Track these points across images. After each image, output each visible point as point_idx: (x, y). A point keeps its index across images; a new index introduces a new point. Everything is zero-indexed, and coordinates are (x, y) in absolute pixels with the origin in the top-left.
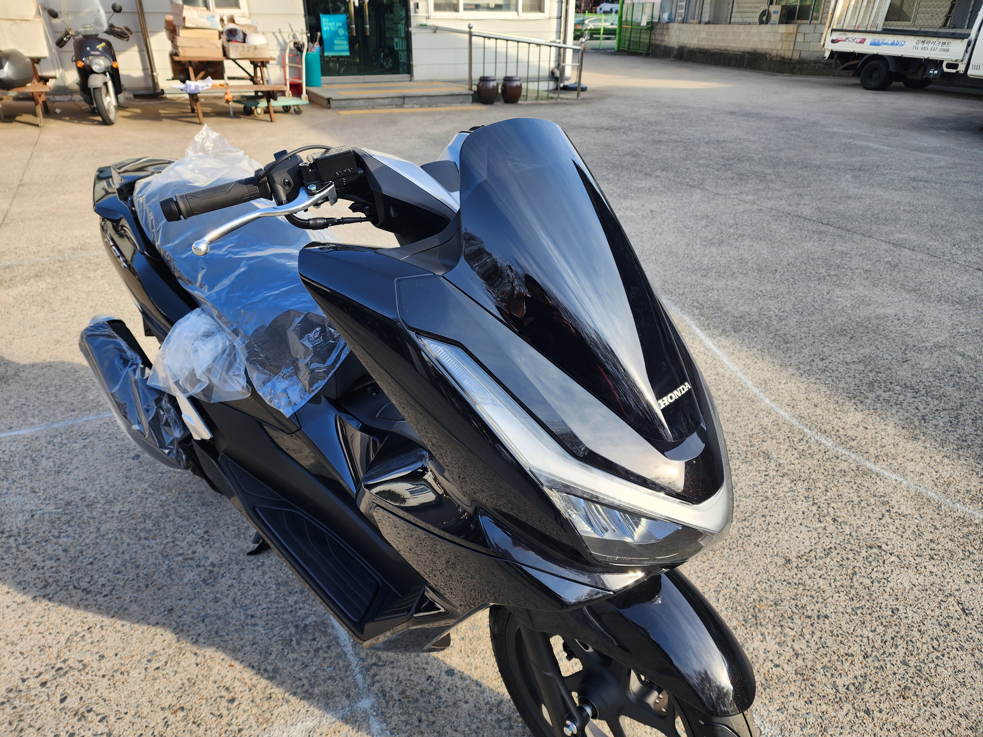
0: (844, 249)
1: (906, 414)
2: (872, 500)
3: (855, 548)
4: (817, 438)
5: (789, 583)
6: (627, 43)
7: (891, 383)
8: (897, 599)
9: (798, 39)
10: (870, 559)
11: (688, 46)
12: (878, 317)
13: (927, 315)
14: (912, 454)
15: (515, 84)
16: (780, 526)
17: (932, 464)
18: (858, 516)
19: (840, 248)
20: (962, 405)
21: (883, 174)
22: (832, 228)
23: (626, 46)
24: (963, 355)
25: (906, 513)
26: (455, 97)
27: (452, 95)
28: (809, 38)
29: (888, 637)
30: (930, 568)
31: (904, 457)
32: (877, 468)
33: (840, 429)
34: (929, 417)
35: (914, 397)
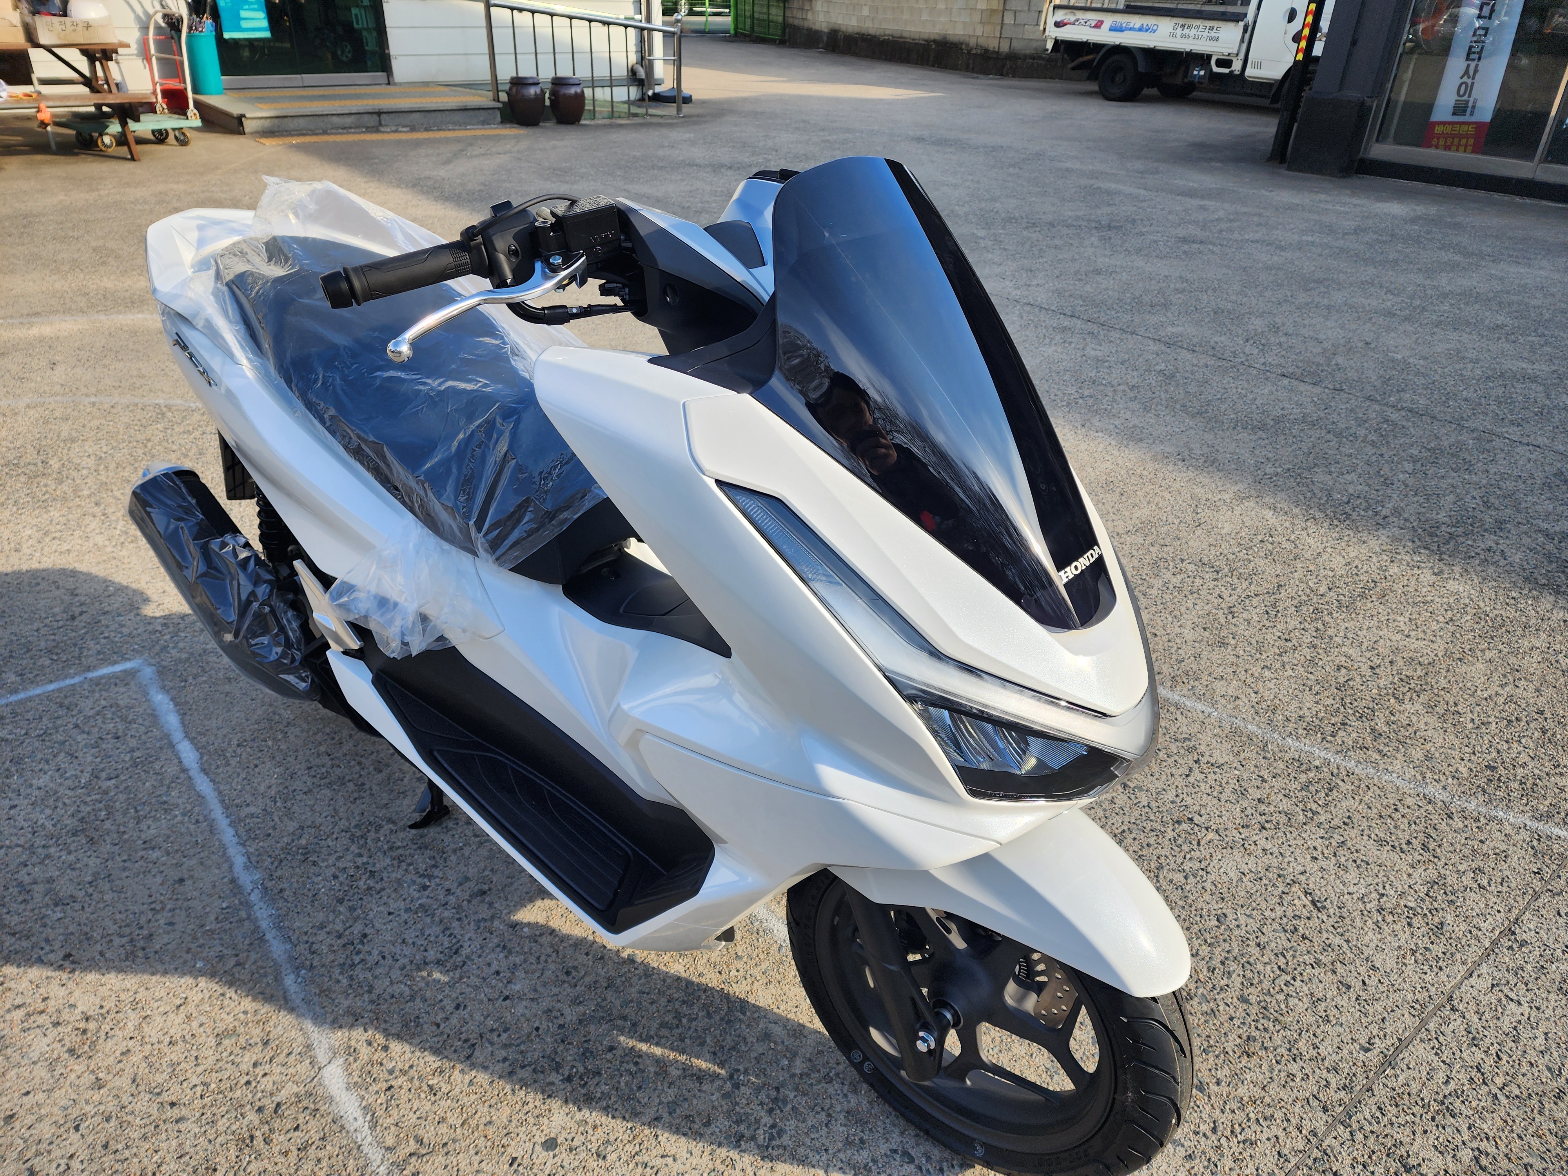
0: (1099, 354)
1: (1206, 608)
2: (1173, 748)
3: (1157, 826)
6: (748, 21)
7: (1182, 560)
8: (1223, 899)
9: (1006, 21)
10: (1180, 841)
11: (843, 28)
13: (1222, 450)
14: (1221, 669)
15: (573, 90)
17: (1250, 680)
18: (1157, 776)
19: (1093, 353)
20: (1279, 586)
21: (1142, 234)
22: (1079, 322)
23: (748, 27)
25: (1221, 761)
26: (471, 113)
27: (465, 109)
28: (1022, 18)
29: (1216, 962)
30: (1262, 843)
31: (1210, 675)
34: (1238, 609)
35: (1215, 580)
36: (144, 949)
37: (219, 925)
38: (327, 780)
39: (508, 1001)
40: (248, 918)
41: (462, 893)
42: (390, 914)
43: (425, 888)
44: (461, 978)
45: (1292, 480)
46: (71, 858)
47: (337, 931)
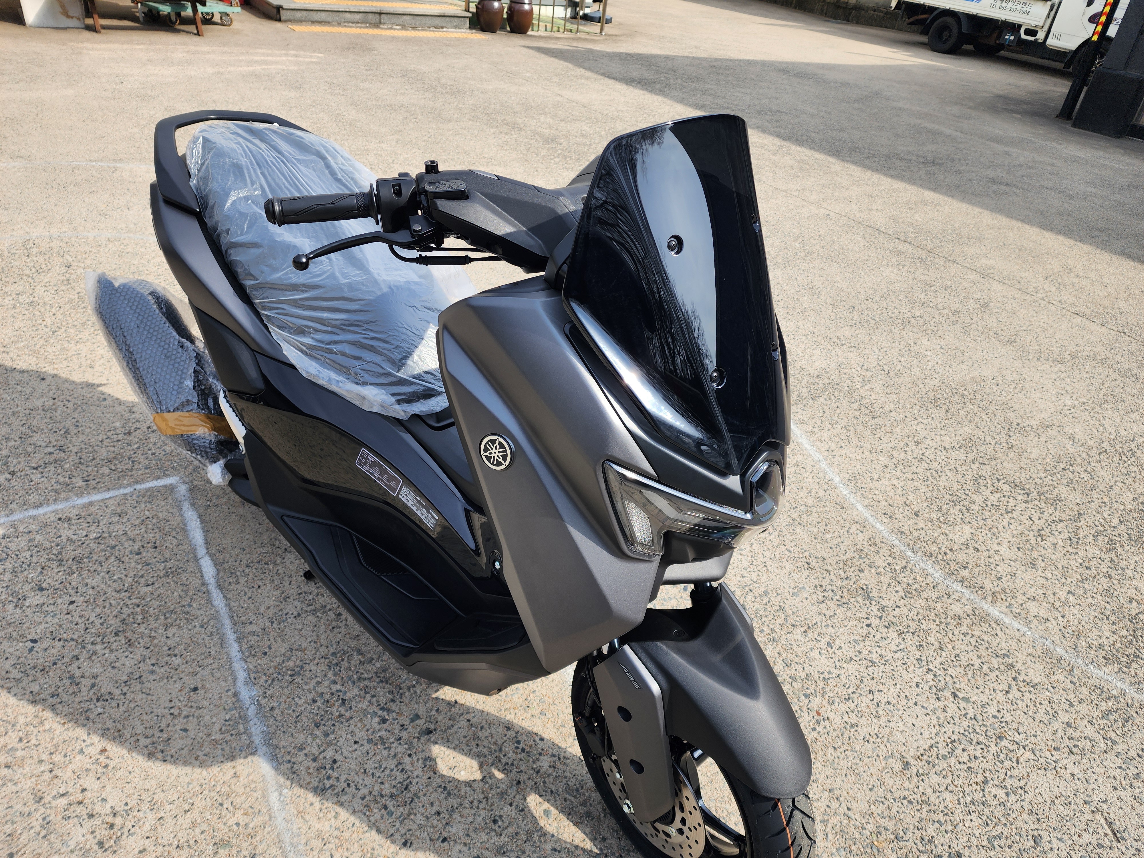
0: (928, 279)
1: (1020, 528)
2: (995, 662)
3: (982, 739)
4: (922, 565)
5: (910, 802)
7: (999, 480)
8: (1038, 820)
10: (1002, 756)
12: (973, 380)
13: (1028, 379)
14: (1033, 589)
15: (524, 7)
16: (891, 707)
17: (1057, 604)
18: (981, 689)
19: (922, 277)
20: (1080, 514)
21: (959, 172)
22: (911, 247)
24: (1072, 438)
25: (1036, 681)
26: (447, 19)
27: (444, 16)
30: (1071, 768)
31: (1024, 594)
32: (995, 612)
33: (948, 551)
34: (1046, 532)
35: (1026, 502)
36: (162, 752)
37: (222, 736)
38: (313, 607)
39: (446, 843)
40: (244, 733)
41: (413, 730)
42: (356, 742)
43: (384, 721)
44: (409, 814)
45: (1087, 413)
46: (112, 657)
47: (314, 754)
